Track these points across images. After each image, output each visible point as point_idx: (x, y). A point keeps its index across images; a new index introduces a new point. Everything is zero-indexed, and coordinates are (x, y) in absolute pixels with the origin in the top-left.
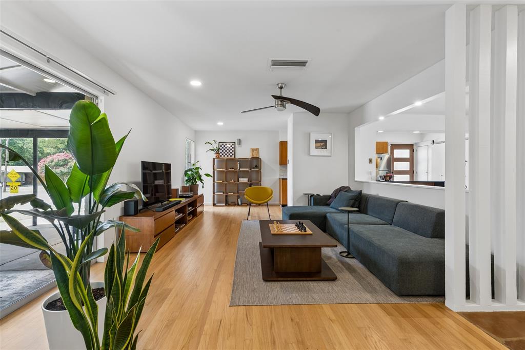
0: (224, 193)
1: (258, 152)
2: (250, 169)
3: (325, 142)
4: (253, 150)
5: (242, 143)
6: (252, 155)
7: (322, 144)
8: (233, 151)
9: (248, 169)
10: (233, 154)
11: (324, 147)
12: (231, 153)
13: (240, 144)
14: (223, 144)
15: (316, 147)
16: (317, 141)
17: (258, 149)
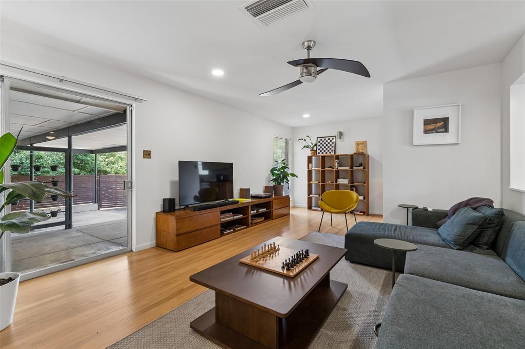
0: (319, 196)
1: (365, 146)
2: (352, 168)
3: (445, 120)
4: (358, 144)
5: (345, 136)
6: (357, 150)
7: (438, 125)
8: (333, 147)
9: (348, 168)
10: (332, 151)
11: (443, 130)
12: (330, 149)
13: (342, 138)
14: (321, 140)
15: (426, 132)
16: (428, 122)
17: (366, 142)
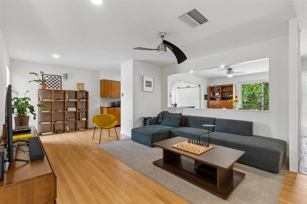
0: (51, 122)
1: (83, 86)
2: (79, 100)
4: (79, 85)
6: (78, 88)
8: (59, 84)
10: (59, 87)
11: (150, 86)
13: (67, 78)
14: (48, 77)
15: (146, 86)
16: (147, 82)
17: (83, 84)
